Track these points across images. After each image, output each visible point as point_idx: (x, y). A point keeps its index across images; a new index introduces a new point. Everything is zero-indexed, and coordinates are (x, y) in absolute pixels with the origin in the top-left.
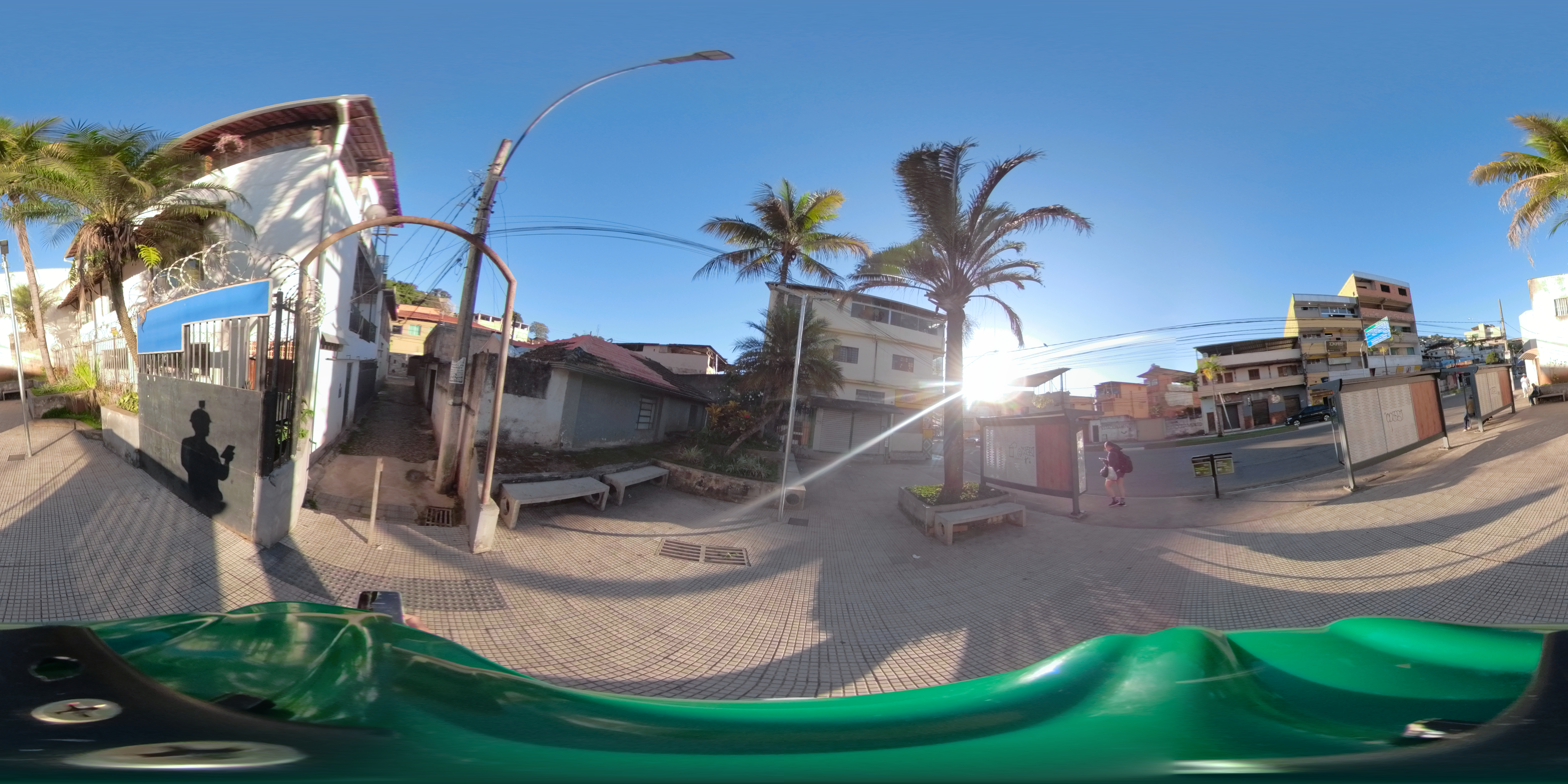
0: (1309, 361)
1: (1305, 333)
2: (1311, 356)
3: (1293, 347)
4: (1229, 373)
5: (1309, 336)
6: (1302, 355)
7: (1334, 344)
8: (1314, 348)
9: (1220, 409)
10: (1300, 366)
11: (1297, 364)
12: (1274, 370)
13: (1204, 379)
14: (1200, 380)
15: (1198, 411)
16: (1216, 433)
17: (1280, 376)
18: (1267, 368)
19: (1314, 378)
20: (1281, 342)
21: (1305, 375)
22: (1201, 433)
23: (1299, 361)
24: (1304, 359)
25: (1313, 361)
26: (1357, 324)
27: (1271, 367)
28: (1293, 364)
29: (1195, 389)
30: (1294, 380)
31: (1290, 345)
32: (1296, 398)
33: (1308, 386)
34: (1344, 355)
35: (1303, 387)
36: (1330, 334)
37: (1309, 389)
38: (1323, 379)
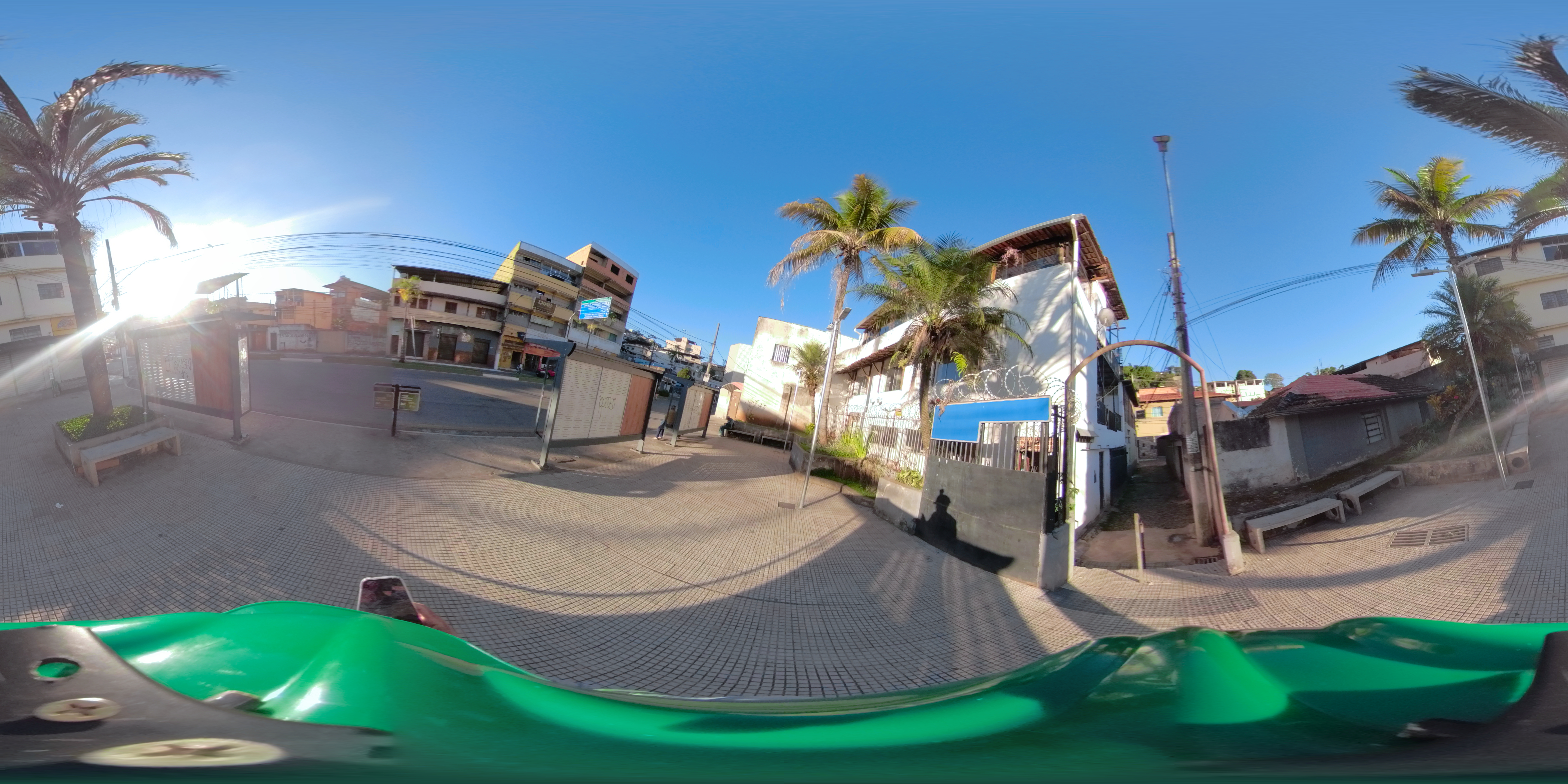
0: (511, 311)
1: (517, 283)
2: (516, 307)
3: (499, 293)
4: (424, 300)
5: (521, 287)
6: (506, 303)
7: (543, 303)
8: (521, 300)
9: (407, 334)
10: (501, 313)
11: (498, 310)
12: (473, 309)
13: (397, 300)
14: (392, 300)
15: (384, 330)
16: (398, 358)
17: (477, 316)
18: (466, 305)
19: (512, 329)
20: (489, 284)
21: (503, 323)
22: (382, 353)
23: (502, 308)
24: (507, 307)
25: (516, 312)
26: (572, 291)
27: (471, 305)
28: (494, 309)
29: (385, 308)
30: (491, 325)
31: (497, 290)
32: (487, 344)
33: (503, 335)
34: (549, 317)
35: (497, 334)
36: (544, 293)
37: (502, 339)
38: (519, 333)
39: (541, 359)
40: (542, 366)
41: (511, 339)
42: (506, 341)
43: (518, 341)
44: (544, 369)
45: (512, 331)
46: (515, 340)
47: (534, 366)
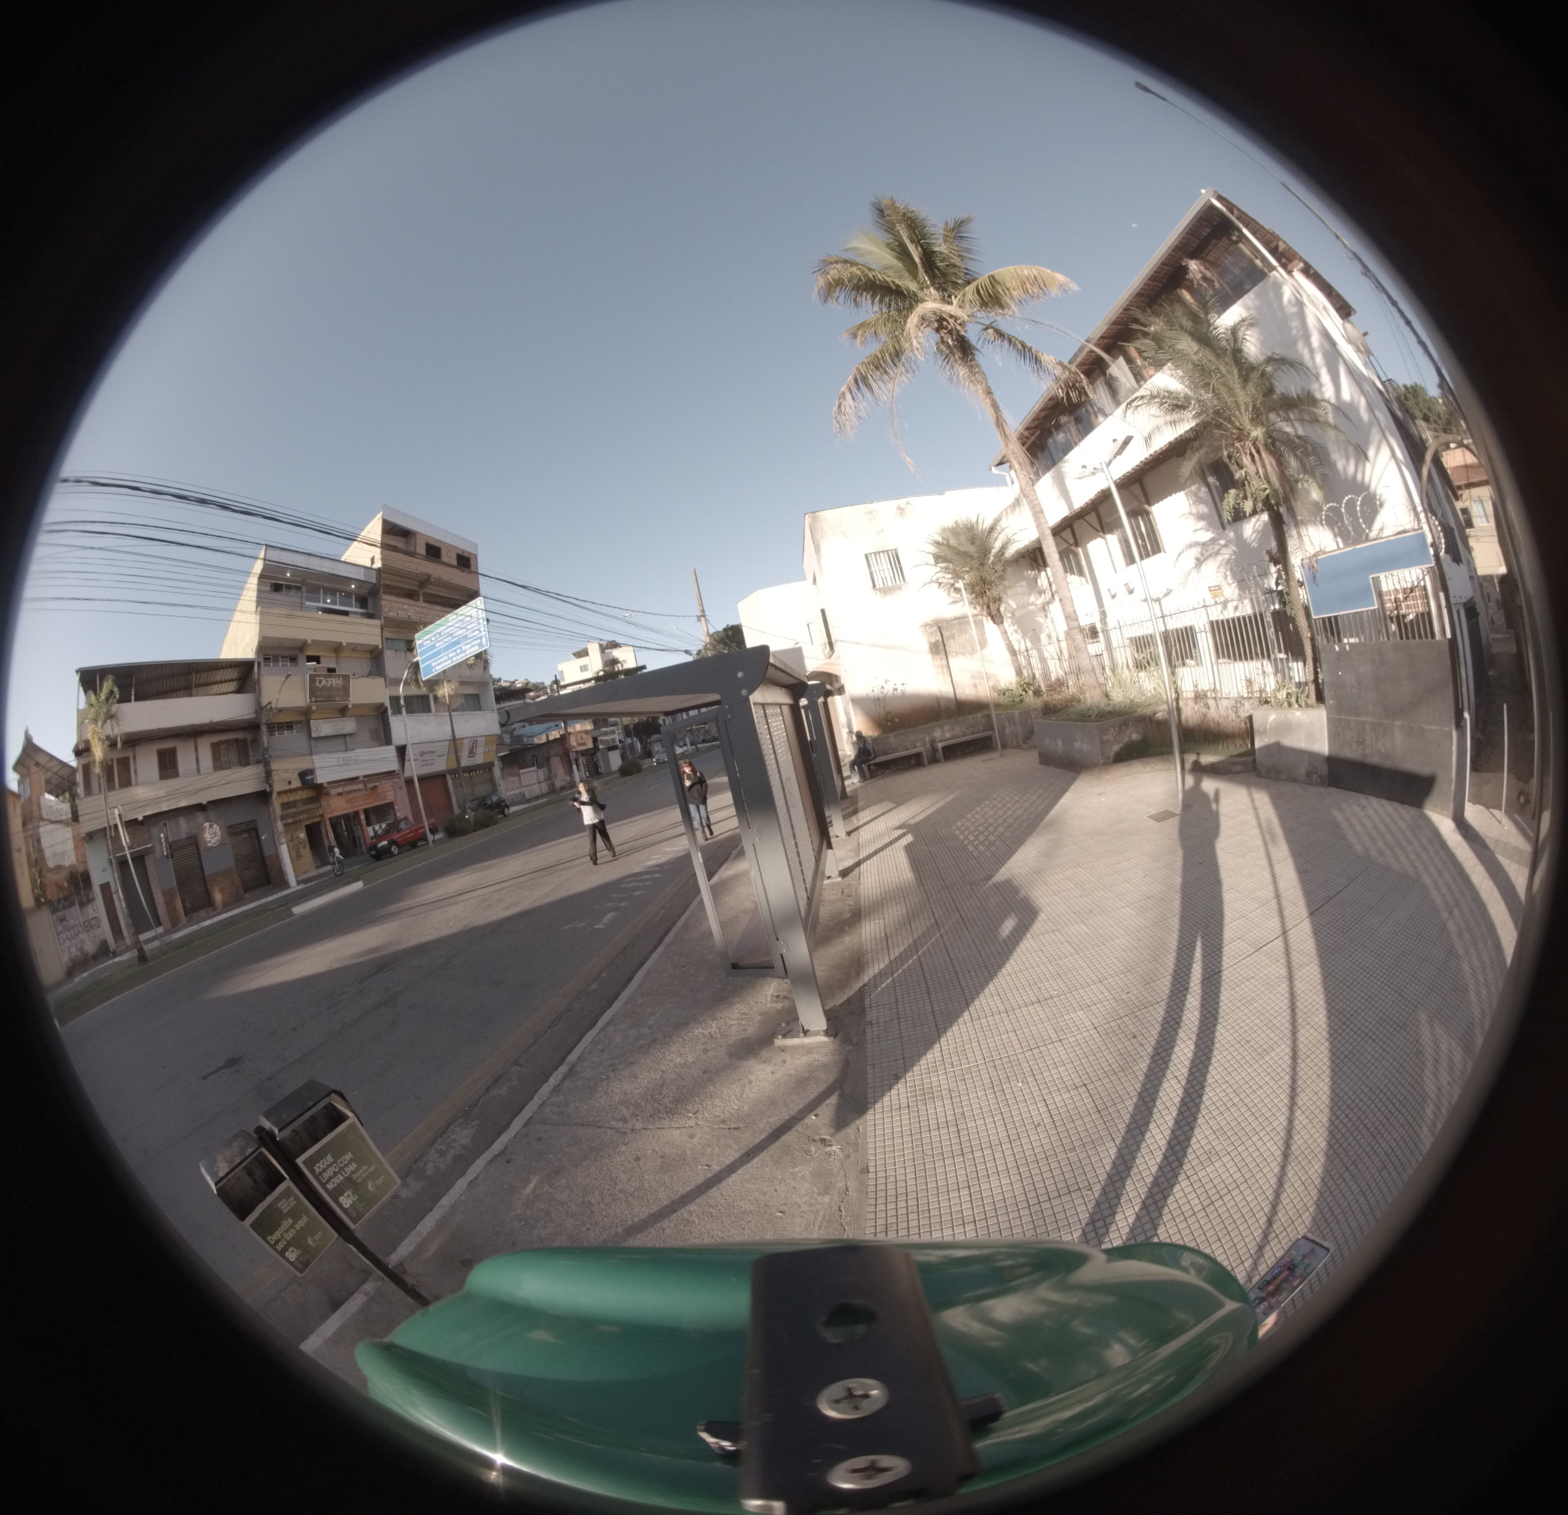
0: (273, 728)
2: (278, 712)
4: (125, 761)
5: (277, 659)
6: (260, 711)
7: (323, 683)
9: (122, 869)
10: (257, 741)
11: (248, 736)
12: (205, 752)
13: (88, 779)
14: (82, 781)
15: (88, 880)
19: (285, 771)
21: (267, 765)
23: (253, 727)
24: (264, 721)
25: (282, 727)
26: (370, 632)
27: (200, 742)
28: (240, 736)
30: (246, 780)
31: (237, 683)
32: (252, 830)
33: (275, 795)
34: (343, 711)
35: (263, 797)
36: (317, 659)
37: (276, 803)
38: (303, 775)
39: (363, 817)
40: (370, 831)
41: (291, 798)
42: (285, 806)
43: (305, 794)
44: (378, 837)
45: (287, 776)
46: (298, 796)
47: (355, 841)
